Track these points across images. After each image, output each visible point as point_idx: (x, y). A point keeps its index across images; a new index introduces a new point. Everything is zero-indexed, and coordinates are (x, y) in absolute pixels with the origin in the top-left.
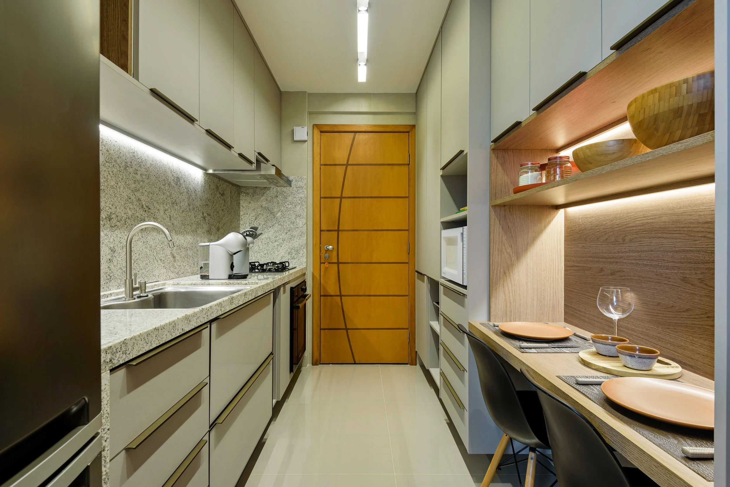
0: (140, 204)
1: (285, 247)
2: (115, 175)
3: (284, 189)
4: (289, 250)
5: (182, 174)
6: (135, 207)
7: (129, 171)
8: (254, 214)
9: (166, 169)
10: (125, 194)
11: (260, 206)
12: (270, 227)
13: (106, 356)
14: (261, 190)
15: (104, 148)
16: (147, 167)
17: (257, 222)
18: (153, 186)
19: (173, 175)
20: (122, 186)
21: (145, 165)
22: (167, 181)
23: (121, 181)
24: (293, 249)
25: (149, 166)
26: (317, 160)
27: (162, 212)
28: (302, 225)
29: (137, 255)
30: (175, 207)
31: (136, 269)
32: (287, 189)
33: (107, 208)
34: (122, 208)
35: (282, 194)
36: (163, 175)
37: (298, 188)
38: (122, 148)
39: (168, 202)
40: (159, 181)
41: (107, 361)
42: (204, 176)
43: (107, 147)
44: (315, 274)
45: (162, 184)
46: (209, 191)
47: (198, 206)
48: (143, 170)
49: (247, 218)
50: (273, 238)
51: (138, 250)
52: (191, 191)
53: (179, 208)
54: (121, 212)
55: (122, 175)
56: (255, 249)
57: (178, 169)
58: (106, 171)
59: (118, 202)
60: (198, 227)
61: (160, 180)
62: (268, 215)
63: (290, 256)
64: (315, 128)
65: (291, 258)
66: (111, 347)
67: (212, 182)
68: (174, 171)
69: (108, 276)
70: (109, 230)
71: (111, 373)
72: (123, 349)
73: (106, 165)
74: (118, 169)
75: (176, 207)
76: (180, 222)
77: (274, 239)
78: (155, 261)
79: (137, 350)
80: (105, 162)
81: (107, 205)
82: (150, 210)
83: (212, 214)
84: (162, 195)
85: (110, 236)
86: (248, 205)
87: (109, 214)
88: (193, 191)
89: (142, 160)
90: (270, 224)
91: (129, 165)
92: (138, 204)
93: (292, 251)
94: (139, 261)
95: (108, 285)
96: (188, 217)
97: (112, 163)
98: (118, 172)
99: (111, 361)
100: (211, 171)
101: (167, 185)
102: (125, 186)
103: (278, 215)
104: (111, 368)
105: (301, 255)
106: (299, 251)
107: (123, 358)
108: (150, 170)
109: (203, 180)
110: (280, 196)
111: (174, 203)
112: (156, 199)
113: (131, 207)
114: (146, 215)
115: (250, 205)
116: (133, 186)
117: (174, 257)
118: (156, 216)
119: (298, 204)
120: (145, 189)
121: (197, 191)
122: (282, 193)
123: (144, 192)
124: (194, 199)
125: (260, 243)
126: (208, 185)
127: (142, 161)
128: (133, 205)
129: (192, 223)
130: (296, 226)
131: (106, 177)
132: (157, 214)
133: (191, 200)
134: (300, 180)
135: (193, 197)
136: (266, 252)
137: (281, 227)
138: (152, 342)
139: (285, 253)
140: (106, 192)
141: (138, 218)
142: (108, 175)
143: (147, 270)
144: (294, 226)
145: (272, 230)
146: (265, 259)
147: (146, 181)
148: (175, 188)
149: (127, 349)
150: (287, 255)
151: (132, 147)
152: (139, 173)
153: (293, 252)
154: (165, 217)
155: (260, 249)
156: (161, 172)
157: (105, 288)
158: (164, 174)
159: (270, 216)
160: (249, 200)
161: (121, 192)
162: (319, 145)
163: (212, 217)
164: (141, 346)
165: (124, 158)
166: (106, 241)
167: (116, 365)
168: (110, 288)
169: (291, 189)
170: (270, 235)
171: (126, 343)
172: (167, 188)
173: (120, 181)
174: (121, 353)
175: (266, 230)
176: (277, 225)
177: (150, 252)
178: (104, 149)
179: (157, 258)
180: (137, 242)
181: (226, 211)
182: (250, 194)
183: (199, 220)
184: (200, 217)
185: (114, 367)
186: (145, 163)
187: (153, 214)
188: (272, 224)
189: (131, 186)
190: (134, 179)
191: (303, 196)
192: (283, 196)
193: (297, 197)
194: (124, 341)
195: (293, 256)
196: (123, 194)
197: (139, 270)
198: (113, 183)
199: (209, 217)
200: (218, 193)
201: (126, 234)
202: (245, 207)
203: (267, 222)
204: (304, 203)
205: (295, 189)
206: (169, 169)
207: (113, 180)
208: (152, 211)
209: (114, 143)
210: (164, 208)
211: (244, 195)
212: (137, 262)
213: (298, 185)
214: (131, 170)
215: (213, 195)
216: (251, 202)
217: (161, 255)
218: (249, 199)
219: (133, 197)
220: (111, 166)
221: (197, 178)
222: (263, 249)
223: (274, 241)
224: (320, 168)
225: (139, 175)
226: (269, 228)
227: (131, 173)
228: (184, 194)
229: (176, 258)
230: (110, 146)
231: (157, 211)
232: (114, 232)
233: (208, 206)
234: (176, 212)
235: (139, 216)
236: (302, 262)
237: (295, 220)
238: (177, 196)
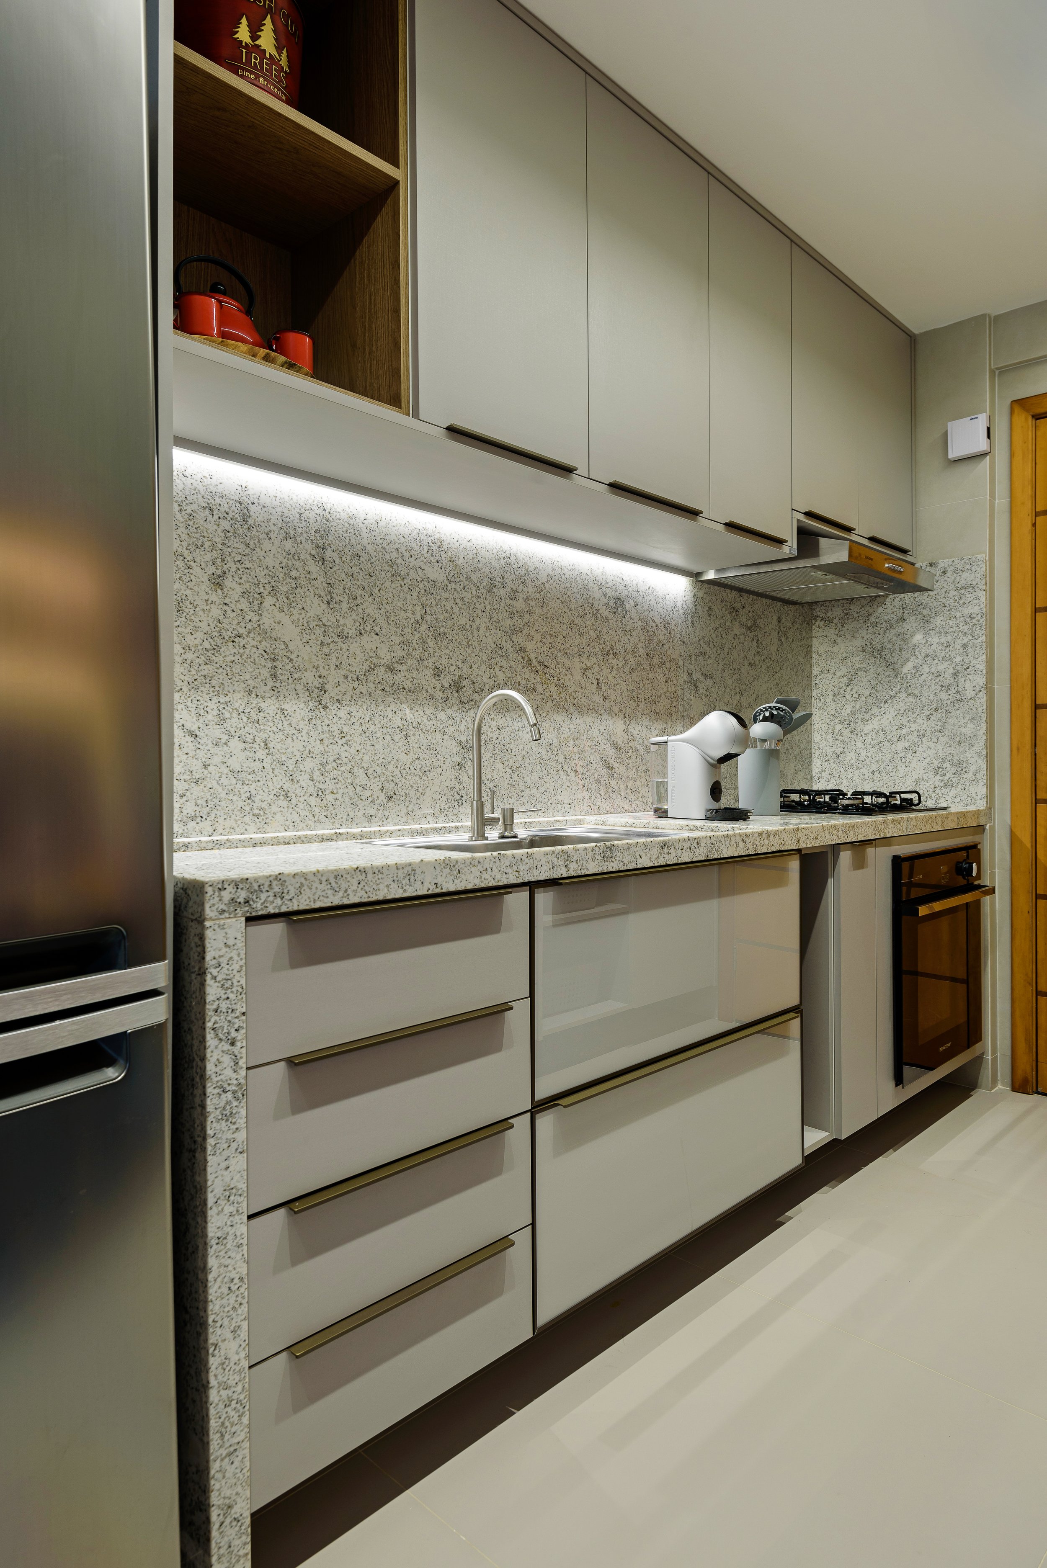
0: (523, 658)
1: (925, 755)
2: (467, 604)
3: (921, 598)
4: (936, 763)
5: (630, 589)
6: (513, 664)
7: (498, 594)
8: (844, 670)
9: (586, 582)
10: (490, 640)
11: (860, 649)
12: (886, 702)
14: (863, 606)
15: (444, 556)
16: (539, 583)
17: (852, 690)
18: (555, 621)
19: (604, 595)
20: (484, 625)
21: (535, 579)
22: (589, 608)
23: (480, 614)
24: (949, 758)
25: (544, 580)
26: (1023, 503)
27: (577, 675)
28: (973, 694)
29: (519, 758)
30: (610, 661)
31: (517, 786)
32: (930, 597)
33: (452, 668)
34: (484, 667)
35: (917, 613)
36: (578, 596)
37: (962, 591)
38: (483, 552)
39: (594, 650)
40: (570, 610)
42: (692, 588)
43: (450, 554)
44: (1018, 832)
45: (576, 614)
46: (709, 622)
47: (676, 656)
48: (531, 590)
49: (828, 682)
50: (894, 729)
51: (521, 748)
52: (654, 625)
53: (621, 664)
54: (483, 674)
55: (483, 605)
56: (849, 758)
57: (619, 580)
58: (450, 599)
59: (474, 655)
60: (675, 704)
61: (572, 606)
62: (880, 669)
63: (938, 777)
64: (1017, 409)
65: (942, 784)
67: (719, 600)
68: (608, 585)
69: (456, 794)
70: (456, 708)
72: (277, 889)
73: (449, 588)
74: (474, 593)
75: (614, 661)
76: (625, 694)
77: (895, 733)
78: (562, 773)
80: (446, 582)
81: (453, 661)
82: (548, 670)
83: (718, 675)
84: (578, 637)
85: (458, 719)
86: (831, 649)
87: (456, 678)
88: (659, 625)
89: (527, 570)
90: (884, 695)
91: (497, 584)
92: (519, 658)
93: (945, 765)
94: (522, 770)
95: (455, 812)
96: (646, 681)
97: (461, 583)
98: (474, 599)
100: (711, 575)
101: (589, 616)
102: (489, 624)
103: (905, 670)
105: (970, 776)
106: (964, 765)
108: (547, 589)
109: (689, 597)
110: (913, 618)
111: (609, 653)
112: (563, 647)
113: (504, 664)
114: (539, 680)
115: (835, 649)
116: (509, 622)
117: (610, 768)
118: (562, 681)
119: (960, 634)
120: (536, 627)
121: (673, 623)
122: (917, 610)
123: (532, 633)
124: (665, 642)
125: (860, 744)
126: (707, 608)
127: (528, 572)
128: (508, 660)
129: (659, 697)
130: (955, 695)
131: (449, 610)
132: (566, 678)
133: (655, 645)
134: (968, 566)
135: (661, 637)
136: (874, 767)
137: (914, 701)
139: (925, 771)
140: (450, 637)
141: (519, 685)
142: (454, 606)
143: (542, 789)
144: (950, 697)
145: (892, 710)
146: (871, 782)
147: (538, 611)
148: (611, 621)
150: (930, 775)
151: (505, 548)
152: (521, 596)
153: (948, 769)
154: (584, 682)
155: (862, 758)
156: (575, 590)
157: (450, 816)
158: (582, 592)
159: (886, 674)
160: (834, 637)
161: (481, 637)
162: (1030, 457)
163: (718, 681)
165: (487, 570)
166: (452, 729)
168: (461, 816)
169: (942, 596)
170: (885, 722)
171: (283, 879)
172: (588, 623)
173: (478, 615)
174: (271, 893)
175: (875, 710)
176: (903, 695)
177: (550, 753)
178: (444, 559)
179: (566, 768)
180: (517, 733)
181: (764, 667)
182: (835, 621)
183: (677, 688)
184: (681, 681)
186: (535, 575)
187: (556, 678)
188: (891, 693)
189: (502, 624)
190: (510, 610)
191: (977, 610)
192: (920, 617)
193: (958, 614)
194: (277, 876)
195: (947, 778)
196: (485, 640)
197: (523, 788)
198: (463, 621)
199: (709, 682)
200: (737, 623)
201: (493, 716)
202: (825, 656)
203: (876, 690)
204: (978, 631)
205: (952, 593)
206: (595, 582)
207: (464, 614)
208: (552, 671)
209: (465, 544)
210: (583, 665)
211: (822, 624)
212: (518, 772)
213: (963, 582)
214: (502, 592)
215: (720, 630)
216: (839, 640)
217: (576, 762)
218: (832, 633)
219: (508, 646)
220: (458, 589)
221: (671, 595)
222: (868, 760)
223: (895, 739)
224: (1034, 525)
225: (521, 600)
226: (881, 705)
227: (503, 598)
228: (634, 633)
229: (616, 770)
230: (456, 550)
231: (564, 670)
232: (467, 712)
233: (707, 657)
234: (615, 673)
235: (523, 682)
236: (974, 795)
237: (952, 680)
238: (616, 638)
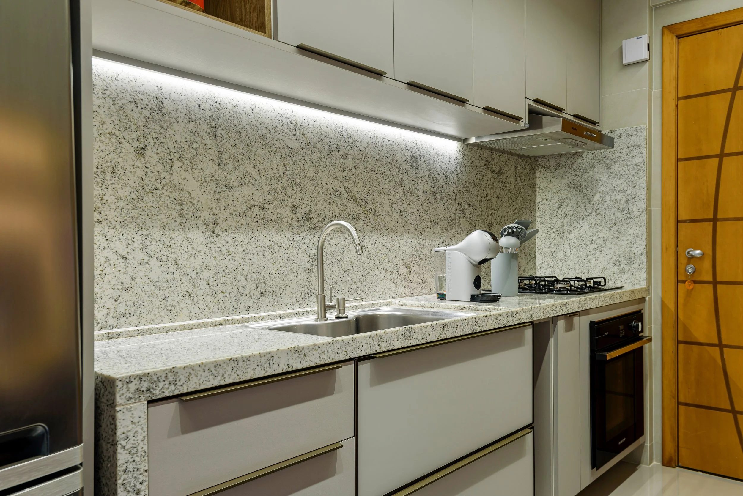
0: (351, 198)
1: (608, 253)
2: (314, 163)
3: (605, 153)
4: (615, 258)
5: (421, 150)
6: (344, 201)
7: (335, 156)
8: (557, 199)
9: (392, 146)
10: (329, 187)
11: (567, 185)
12: (583, 219)
13: (140, 383)
14: (568, 158)
15: (298, 131)
16: (362, 148)
17: (561, 211)
18: (373, 172)
19: (405, 155)
20: (326, 176)
21: (359, 145)
22: (394, 163)
23: (323, 170)
24: (623, 255)
25: (365, 146)
27: (387, 207)
28: (638, 214)
29: (349, 263)
30: (409, 197)
31: (347, 282)
32: (611, 152)
33: (304, 206)
34: (325, 204)
35: (603, 162)
36: (388, 156)
37: (631, 149)
38: (324, 128)
39: (398, 191)
40: (382, 165)
41: (142, 390)
42: (461, 149)
43: (302, 130)
44: (666, 302)
45: (386, 168)
46: (471, 170)
47: (451, 193)
48: (356, 153)
49: (546, 207)
50: (588, 236)
51: (350, 257)
52: (437, 173)
53: (415, 200)
54: (325, 209)
55: (324, 163)
56: (559, 255)
57: (414, 145)
58: (302, 160)
59: (318, 197)
60: (450, 224)
61: (384, 163)
62: (579, 198)
63: (616, 267)
64: (666, 32)
65: (618, 271)
66: (149, 374)
67: (478, 156)
68: (407, 148)
69: (307, 289)
70: (307, 232)
71: (150, 405)
72: (171, 379)
73: (302, 152)
74: (319, 155)
75: (411, 198)
76: (418, 218)
77: (589, 239)
78: (377, 272)
79: (195, 383)
80: (300, 149)
81: (305, 201)
82: (368, 205)
83: (477, 204)
84: (387, 182)
85: (308, 240)
86: (548, 185)
87: (307, 212)
88: (440, 173)
89: (353, 139)
90: (582, 215)
91: (334, 149)
92: (349, 197)
93: (620, 259)
94: (351, 271)
95: (306, 301)
96: (431, 210)
97: (310, 149)
98: (319, 159)
99: (148, 390)
100: (473, 140)
101: (394, 168)
102: (329, 176)
103: (595, 199)
104: (149, 399)
105: (636, 266)
106: (633, 259)
107: (170, 390)
108: (367, 152)
109: (459, 155)
110: (600, 166)
111: (407, 192)
112: (378, 189)
113: (339, 202)
114: (362, 212)
115: (551, 186)
116: (342, 174)
117: (408, 267)
118: (377, 212)
119: (630, 176)
120: (360, 177)
121: (449, 171)
122: (602, 161)
123: (357, 181)
124: (443, 184)
125: (566, 246)
126: (470, 162)
127: (354, 141)
128: (341, 199)
129: (440, 219)
130: (627, 215)
131: (302, 167)
132: (380, 210)
133: (437, 186)
134: (635, 133)
135: (441, 181)
136: (575, 260)
137: (601, 218)
138: (225, 376)
139: (607, 263)
140: (302, 185)
141: (349, 215)
142: (305, 164)
143: (364, 283)
144: (624, 216)
145: (586, 224)
146: (574, 272)
147: (361, 166)
148: (409, 172)
149: (178, 380)
150: (611, 265)
151: (339, 125)
152: (350, 157)
153: (623, 261)
154: (391, 212)
155: (568, 255)
156: (386, 152)
157: (303, 304)
158: (390, 153)
159: (583, 201)
160: (550, 178)
161: (323, 184)
162: (674, 62)
163: (477, 209)
164: (203, 378)
165: (327, 140)
166: (304, 246)
167: (158, 397)
168: (310, 304)
169: (619, 152)
170: (582, 232)
171: (176, 371)
172: (394, 173)
173: (321, 170)
174: (167, 382)
175: (576, 224)
176: (594, 214)
177: (369, 259)
178: (298, 133)
179: (380, 268)
180: (348, 247)
181: (506, 198)
182: (550, 168)
183: (452, 214)
184: (454, 209)
185: (154, 398)
186: (359, 143)
187: (373, 210)
188: (586, 214)
189: (337, 175)
190: (343, 166)
191: (640, 160)
192: (604, 165)
193: (629, 163)
194: (171, 369)
195: (622, 267)
196: (326, 186)
197: (351, 283)
198: (311, 174)
199: (472, 209)
200: (489, 171)
201: (331, 236)
202: (544, 190)
203: (577, 212)
204: (641, 174)
205: (625, 150)
206: (399, 146)
207: (312, 170)
208: (371, 205)
209: (312, 123)
210: (391, 201)
211: (542, 170)
212: (348, 273)
213: (632, 142)
214: (337, 154)
215: (479, 175)
216: (553, 180)
217: (387, 264)
218: (549, 175)
219: (341, 190)
220: (308, 153)
221: (447, 154)
222: (571, 256)
223: (589, 243)
224: (676, 105)
225: (350, 159)
226: (580, 221)
227: (338, 158)
228: (424, 179)
229: (412, 268)
230: (306, 127)
231: (379, 205)
232: (314, 234)
233: (470, 193)
234: (411, 205)
235: (352, 213)
236: (639, 278)
237: (625, 205)
238: (412, 183)
